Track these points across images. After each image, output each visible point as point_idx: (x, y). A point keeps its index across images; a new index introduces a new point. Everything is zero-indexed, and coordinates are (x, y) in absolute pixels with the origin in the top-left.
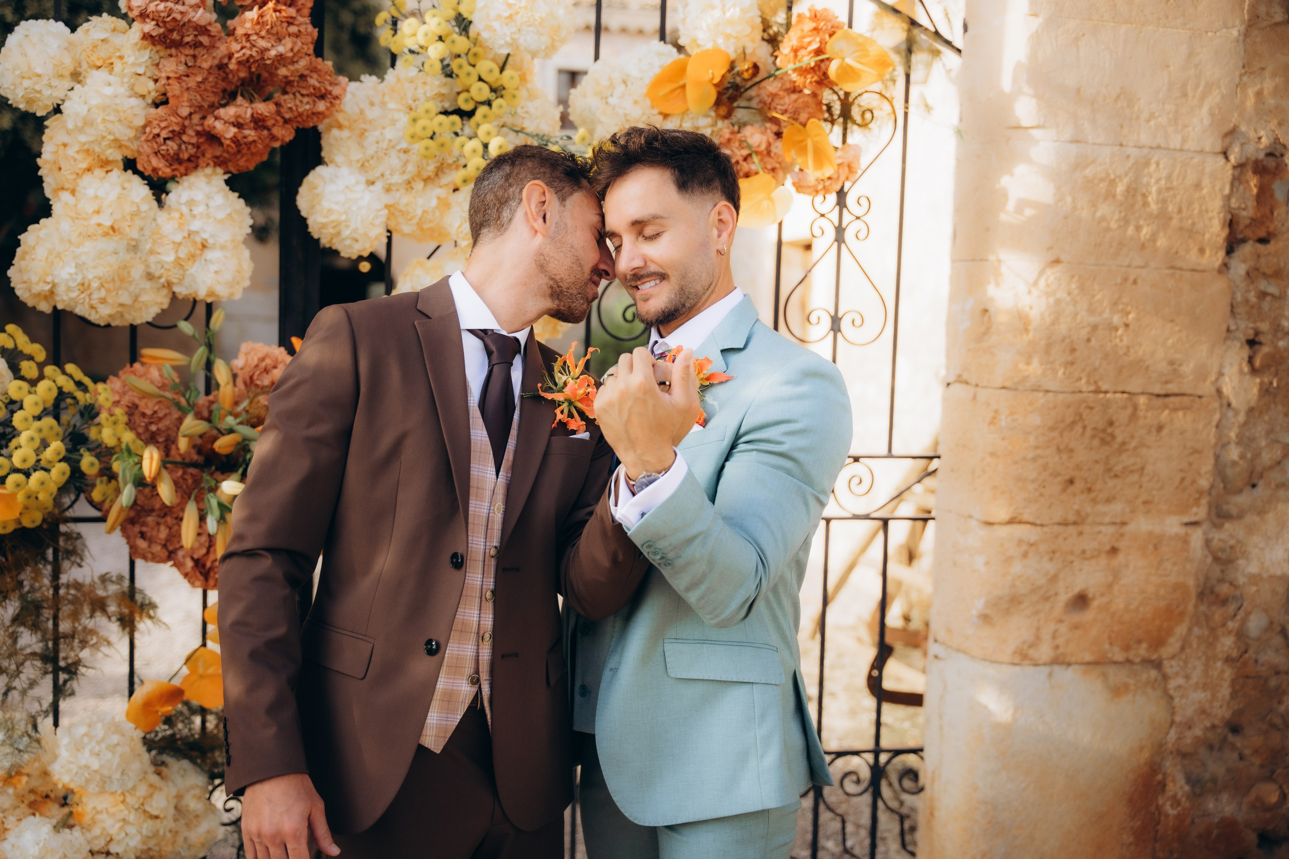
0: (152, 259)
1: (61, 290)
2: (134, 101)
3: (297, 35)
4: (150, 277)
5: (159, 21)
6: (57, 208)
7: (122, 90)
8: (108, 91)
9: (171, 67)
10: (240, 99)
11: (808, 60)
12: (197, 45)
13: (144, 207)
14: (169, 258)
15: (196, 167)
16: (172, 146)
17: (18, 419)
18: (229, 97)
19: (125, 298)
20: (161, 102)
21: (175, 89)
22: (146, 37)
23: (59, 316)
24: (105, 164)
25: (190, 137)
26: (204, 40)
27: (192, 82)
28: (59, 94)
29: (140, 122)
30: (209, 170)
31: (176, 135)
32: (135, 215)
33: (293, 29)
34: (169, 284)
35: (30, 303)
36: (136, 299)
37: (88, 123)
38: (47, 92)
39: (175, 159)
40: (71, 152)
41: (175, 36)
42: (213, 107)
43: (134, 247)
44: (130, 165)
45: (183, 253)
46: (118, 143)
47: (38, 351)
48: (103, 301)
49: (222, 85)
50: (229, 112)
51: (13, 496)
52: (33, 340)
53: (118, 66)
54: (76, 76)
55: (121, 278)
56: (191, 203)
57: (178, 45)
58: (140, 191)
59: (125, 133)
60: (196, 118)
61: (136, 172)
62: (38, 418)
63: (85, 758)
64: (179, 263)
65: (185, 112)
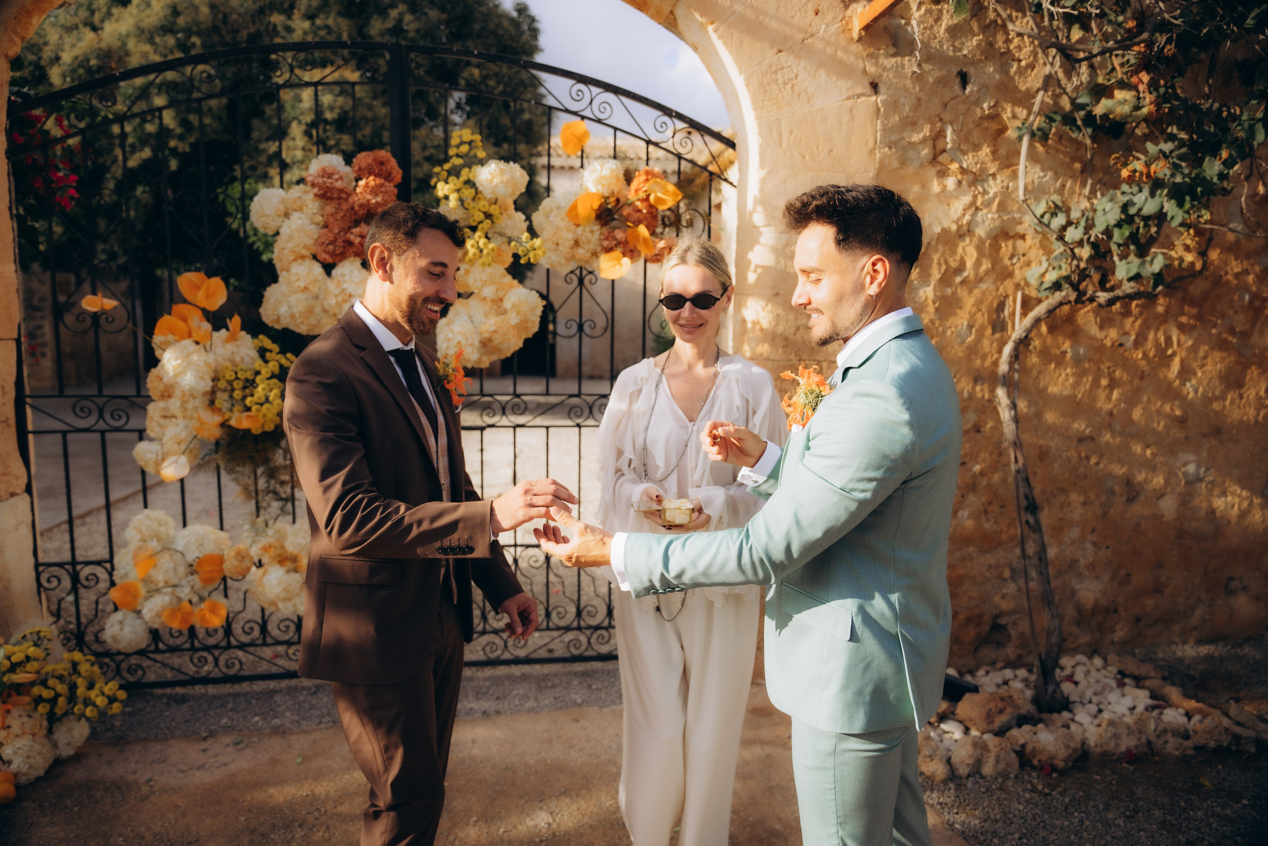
0: (325, 303)
1: (282, 318)
2: (313, 226)
3: (386, 192)
4: (325, 311)
5: (321, 188)
6: (281, 279)
7: (307, 221)
8: (300, 222)
9: (329, 209)
10: (363, 224)
11: (642, 195)
12: (340, 198)
13: (320, 278)
14: (333, 301)
15: (345, 258)
16: (331, 247)
17: (258, 379)
18: (357, 223)
19: (313, 321)
20: (326, 226)
21: (331, 220)
22: (316, 195)
23: (286, 332)
24: (303, 257)
25: (340, 243)
26: (344, 196)
27: (338, 217)
28: (277, 224)
29: (316, 236)
30: (352, 259)
31: (332, 242)
32: (316, 281)
33: (383, 189)
34: (335, 315)
35: (270, 325)
36: (319, 322)
37: (291, 238)
38: (272, 223)
39: (333, 254)
40: (286, 252)
41: (329, 194)
42: (350, 228)
43: (317, 297)
44: (315, 257)
45: (340, 299)
46: (306, 247)
47: (276, 348)
48: (302, 323)
49: (354, 217)
50: (356, 230)
51: (257, 416)
52: (274, 342)
53: (305, 210)
54: (287, 215)
55: (310, 311)
56: (343, 275)
57: (331, 199)
58: (318, 269)
59: (309, 242)
60: (342, 234)
61: (318, 260)
62: (269, 379)
63: (299, 540)
64: (337, 303)
65: (336, 231)
